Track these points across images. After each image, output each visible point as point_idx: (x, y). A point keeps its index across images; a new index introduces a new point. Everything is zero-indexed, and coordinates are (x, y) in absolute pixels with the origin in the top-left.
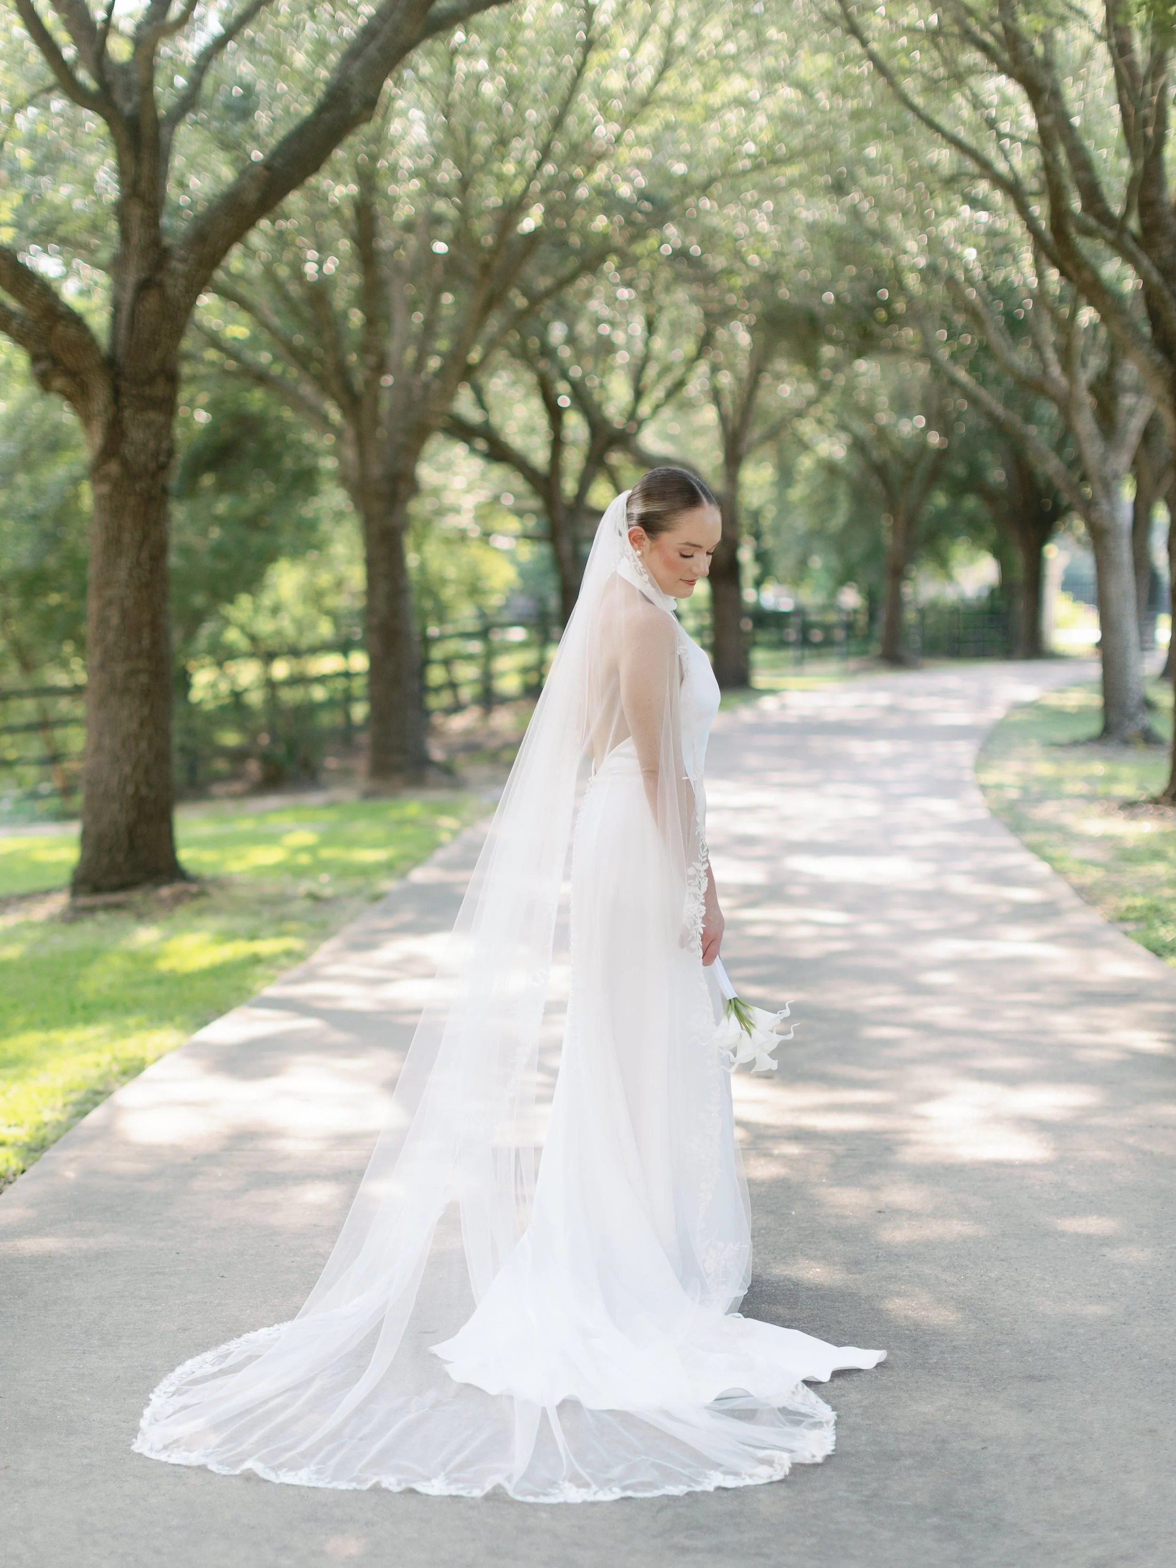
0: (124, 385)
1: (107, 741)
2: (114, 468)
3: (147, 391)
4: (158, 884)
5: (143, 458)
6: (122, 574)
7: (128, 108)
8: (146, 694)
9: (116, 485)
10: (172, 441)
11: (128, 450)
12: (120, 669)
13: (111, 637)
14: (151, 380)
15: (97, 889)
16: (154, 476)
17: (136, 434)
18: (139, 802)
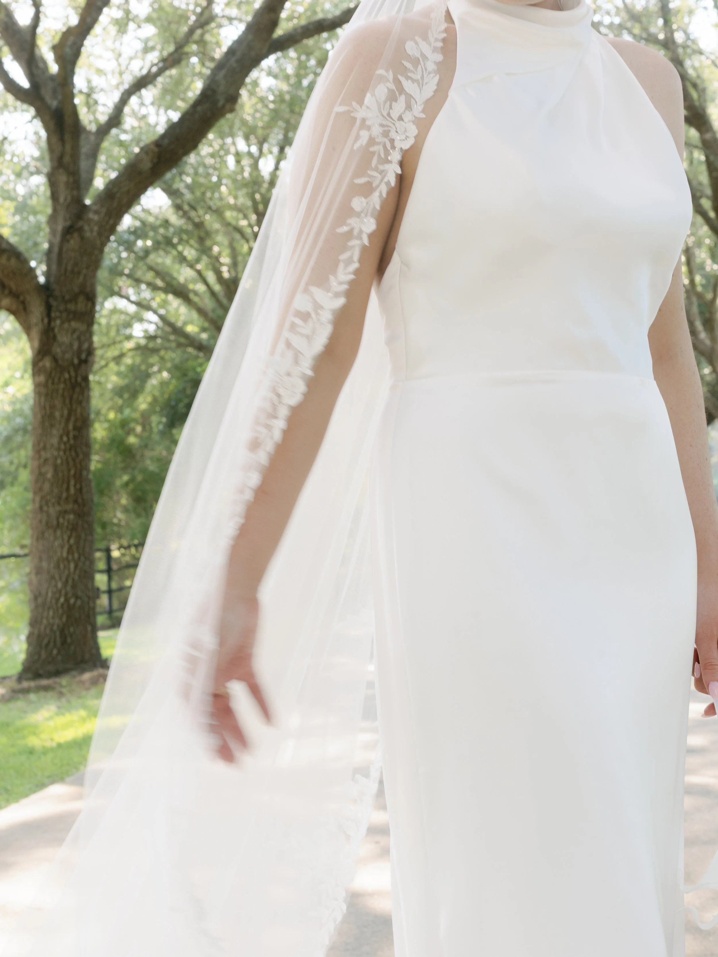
0: (54, 303)
1: (45, 564)
2: (47, 363)
3: (71, 307)
4: (83, 671)
5: (68, 356)
6: (55, 441)
7: (54, 104)
8: (73, 528)
9: (50, 376)
10: (91, 343)
11: (57, 350)
12: (53, 511)
13: (47, 487)
14: (74, 299)
15: (37, 676)
16: (77, 368)
17: (64, 338)
18: (69, 608)
